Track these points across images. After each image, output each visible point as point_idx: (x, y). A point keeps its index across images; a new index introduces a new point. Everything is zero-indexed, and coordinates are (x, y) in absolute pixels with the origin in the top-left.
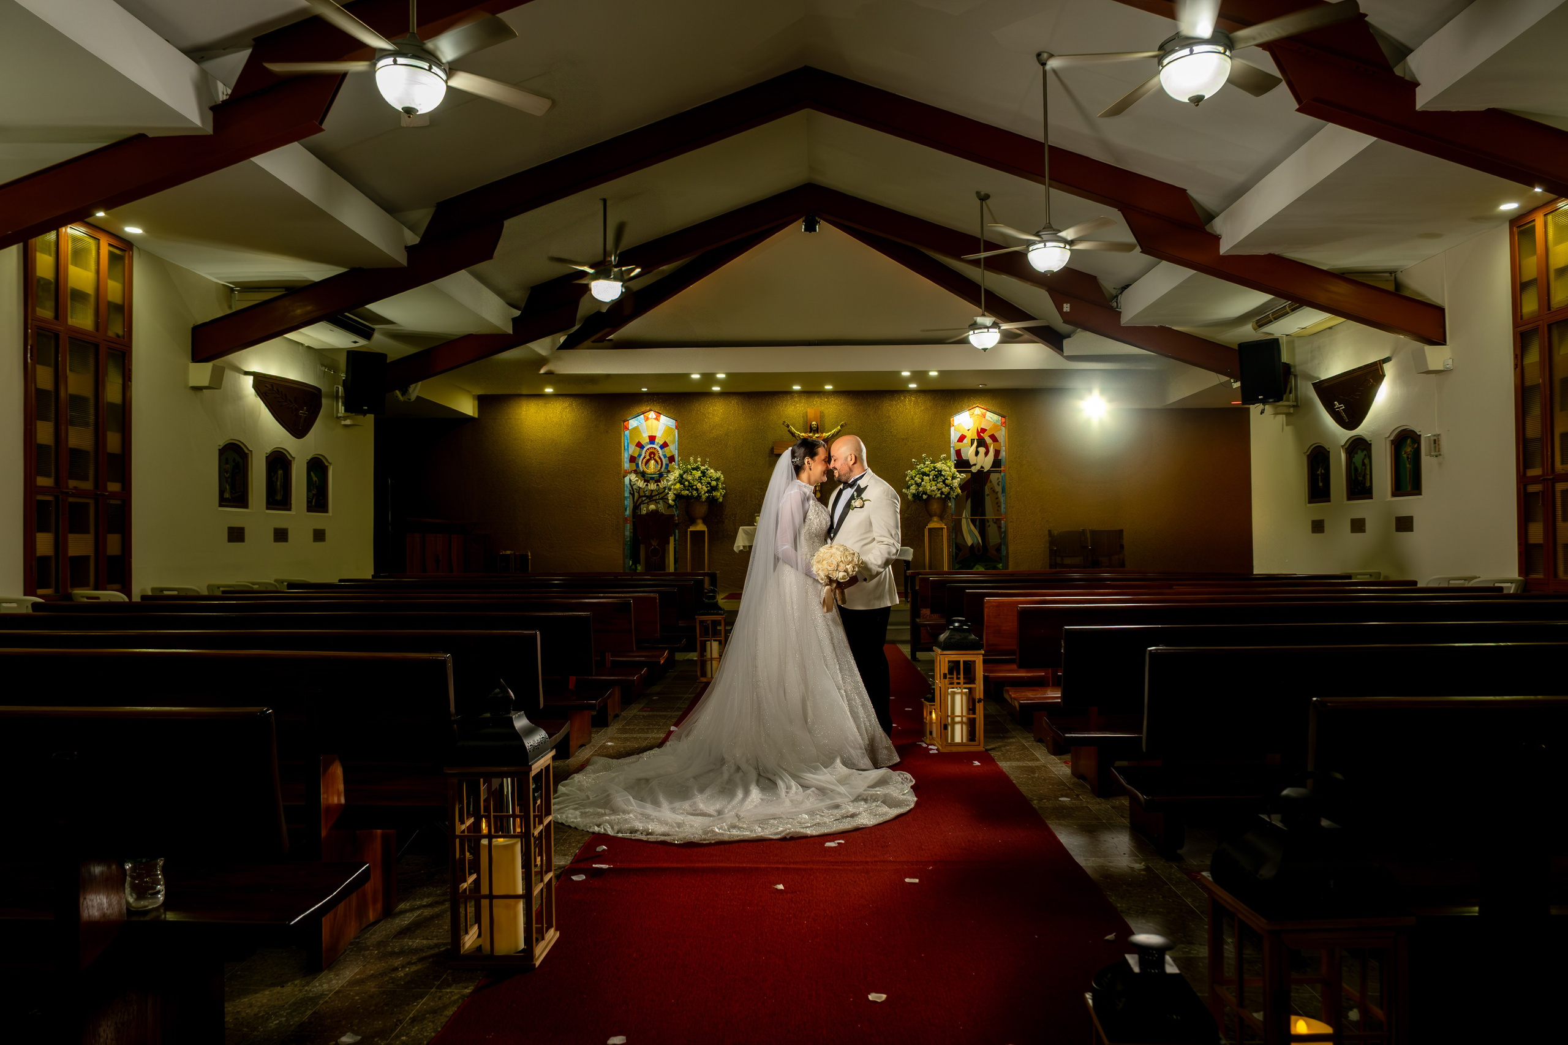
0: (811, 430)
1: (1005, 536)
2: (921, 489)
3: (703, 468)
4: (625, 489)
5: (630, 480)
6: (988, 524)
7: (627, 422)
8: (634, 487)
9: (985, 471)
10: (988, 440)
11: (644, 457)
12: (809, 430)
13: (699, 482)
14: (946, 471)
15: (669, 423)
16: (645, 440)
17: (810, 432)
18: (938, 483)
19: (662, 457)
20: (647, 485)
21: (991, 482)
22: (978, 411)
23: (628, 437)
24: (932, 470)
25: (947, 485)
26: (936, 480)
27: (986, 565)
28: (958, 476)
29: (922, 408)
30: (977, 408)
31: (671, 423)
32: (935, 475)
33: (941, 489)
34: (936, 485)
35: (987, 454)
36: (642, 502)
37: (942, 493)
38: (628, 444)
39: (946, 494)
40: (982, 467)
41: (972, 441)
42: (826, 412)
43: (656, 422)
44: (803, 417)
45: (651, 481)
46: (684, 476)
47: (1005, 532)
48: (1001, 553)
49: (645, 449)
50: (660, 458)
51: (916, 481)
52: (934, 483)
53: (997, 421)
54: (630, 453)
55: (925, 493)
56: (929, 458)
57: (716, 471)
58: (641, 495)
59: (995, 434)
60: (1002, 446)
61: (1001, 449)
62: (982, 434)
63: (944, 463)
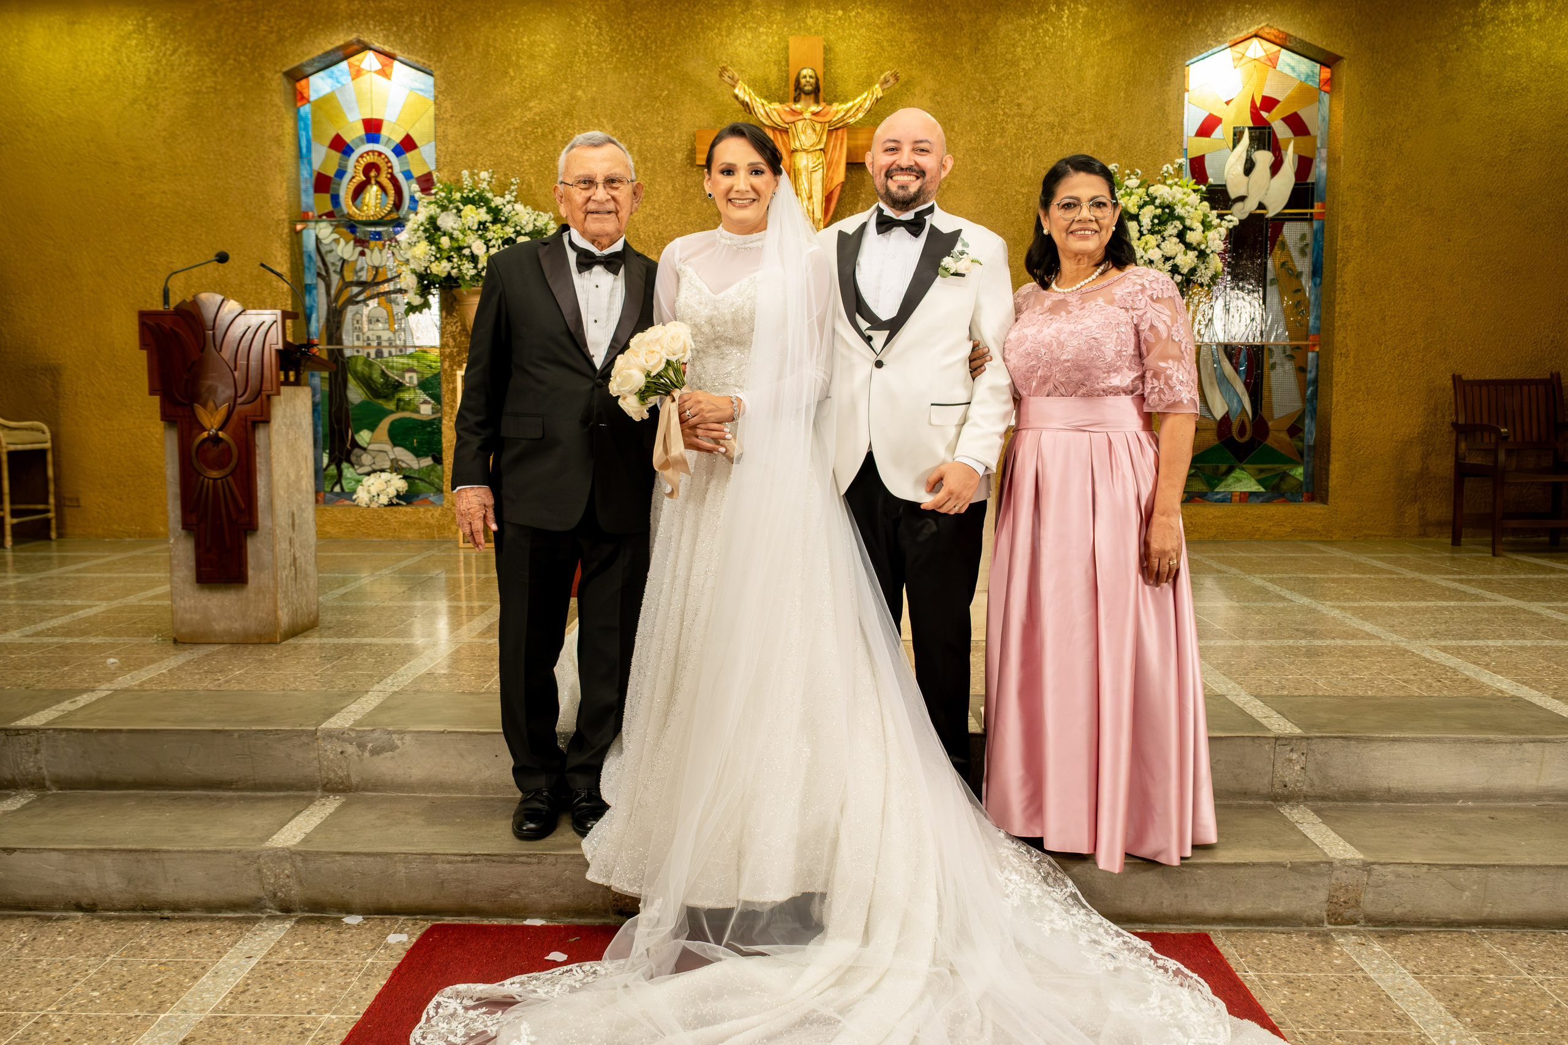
0: (799, 93)
1: (1315, 393)
3: (497, 201)
4: (306, 264)
5: (317, 238)
6: (1272, 361)
7: (303, 82)
8: (329, 259)
9: (1267, 216)
10: (1282, 131)
11: (353, 177)
12: (792, 94)
13: (480, 236)
14: (1184, 205)
15: (418, 85)
16: (354, 132)
17: (796, 100)
18: (1164, 239)
19: (401, 178)
20: (362, 254)
21: (1284, 245)
22: (1257, 49)
23: (309, 122)
24: (1145, 204)
25: (1188, 246)
26: (1159, 232)
27: (1261, 471)
28: (1216, 221)
29: (1108, 37)
30: (1255, 41)
31: (425, 82)
32: (1155, 217)
33: (1174, 258)
35: (1275, 168)
36: (352, 301)
38: (309, 141)
39: (1185, 271)
40: (1261, 206)
41: (1237, 136)
42: (840, 47)
43: (381, 79)
44: (777, 63)
45: (372, 243)
46: (439, 222)
47: (1315, 381)
48: (1302, 440)
49: (354, 156)
50: (393, 179)
52: (1152, 240)
53: (1308, 76)
54: (317, 166)
56: (1133, 172)
57: (534, 209)
58: (349, 277)
59: (1304, 114)
60: (1319, 145)
61: (1317, 155)
62: (1264, 114)
63: (1176, 184)
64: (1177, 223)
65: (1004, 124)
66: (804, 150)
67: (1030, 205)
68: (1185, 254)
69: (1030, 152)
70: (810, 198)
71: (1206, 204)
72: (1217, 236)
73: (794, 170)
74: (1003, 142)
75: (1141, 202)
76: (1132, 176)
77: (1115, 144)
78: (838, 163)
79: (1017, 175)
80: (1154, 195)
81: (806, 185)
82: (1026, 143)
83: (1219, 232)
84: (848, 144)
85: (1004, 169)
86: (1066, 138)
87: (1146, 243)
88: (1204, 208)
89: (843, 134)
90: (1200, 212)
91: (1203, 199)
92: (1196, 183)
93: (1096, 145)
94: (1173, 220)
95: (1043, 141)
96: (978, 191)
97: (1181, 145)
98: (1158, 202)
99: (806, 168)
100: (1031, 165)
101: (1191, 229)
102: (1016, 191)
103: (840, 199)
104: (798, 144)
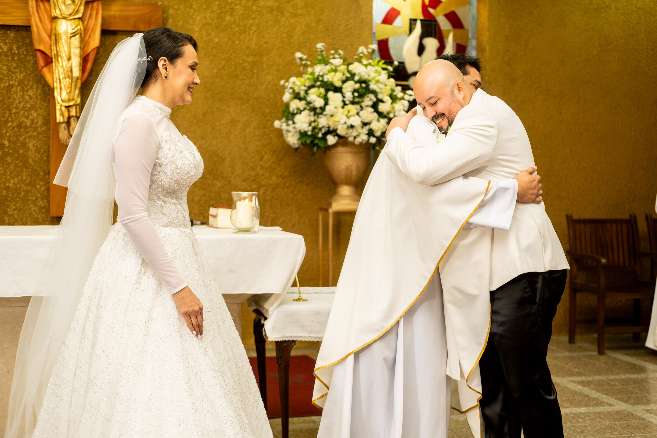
2: (323, 122)
10: (444, 24)
14: (378, 82)
18: (362, 108)
24: (347, 79)
25: (380, 115)
26: (358, 103)
32: (355, 91)
34: (358, 114)
35: (440, 51)
37: (371, 133)
39: (378, 134)
41: (413, 25)
51: (309, 103)
52: (353, 109)
55: (332, 131)
56: (336, 52)
59: (460, 13)
60: (470, 36)
61: (469, 44)
62: (431, 10)
63: (370, 64)
64: (372, 96)
65: (233, 6)
66: (64, 18)
67: (255, 71)
68: (378, 121)
69: (254, 28)
70: (69, 59)
71: (392, 80)
72: (402, 108)
73: (56, 35)
74: (233, 19)
75: (344, 78)
76: (336, 56)
77: (321, 26)
78: (93, 30)
79: (244, 47)
80: (354, 71)
81: (66, 49)
82: (251, 21)
83: (403, 105)
84: (103, 14)
85: (234, 42)
86: (283, 19)
87: (349, 112)
88: (391, 84)
89: (98, 6)
90: (388, 88)
91: (390, 77)
92: (385, 63)
93: (306, 26)
94: (369, 93)
95: (265, 21)
96: (211, 58)
97: (371, 31)
98: (357, 78)
99: (66, 32)
100: (255, 39)
101: (382, 101)
102: (244, 61)
103: (95, 60)
104: (58, 12)
